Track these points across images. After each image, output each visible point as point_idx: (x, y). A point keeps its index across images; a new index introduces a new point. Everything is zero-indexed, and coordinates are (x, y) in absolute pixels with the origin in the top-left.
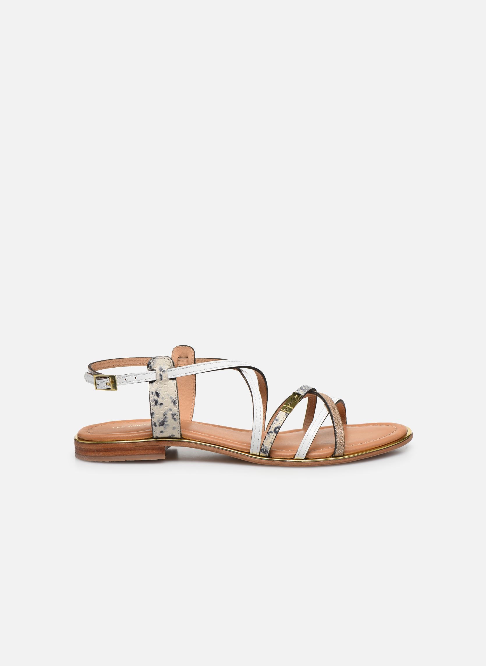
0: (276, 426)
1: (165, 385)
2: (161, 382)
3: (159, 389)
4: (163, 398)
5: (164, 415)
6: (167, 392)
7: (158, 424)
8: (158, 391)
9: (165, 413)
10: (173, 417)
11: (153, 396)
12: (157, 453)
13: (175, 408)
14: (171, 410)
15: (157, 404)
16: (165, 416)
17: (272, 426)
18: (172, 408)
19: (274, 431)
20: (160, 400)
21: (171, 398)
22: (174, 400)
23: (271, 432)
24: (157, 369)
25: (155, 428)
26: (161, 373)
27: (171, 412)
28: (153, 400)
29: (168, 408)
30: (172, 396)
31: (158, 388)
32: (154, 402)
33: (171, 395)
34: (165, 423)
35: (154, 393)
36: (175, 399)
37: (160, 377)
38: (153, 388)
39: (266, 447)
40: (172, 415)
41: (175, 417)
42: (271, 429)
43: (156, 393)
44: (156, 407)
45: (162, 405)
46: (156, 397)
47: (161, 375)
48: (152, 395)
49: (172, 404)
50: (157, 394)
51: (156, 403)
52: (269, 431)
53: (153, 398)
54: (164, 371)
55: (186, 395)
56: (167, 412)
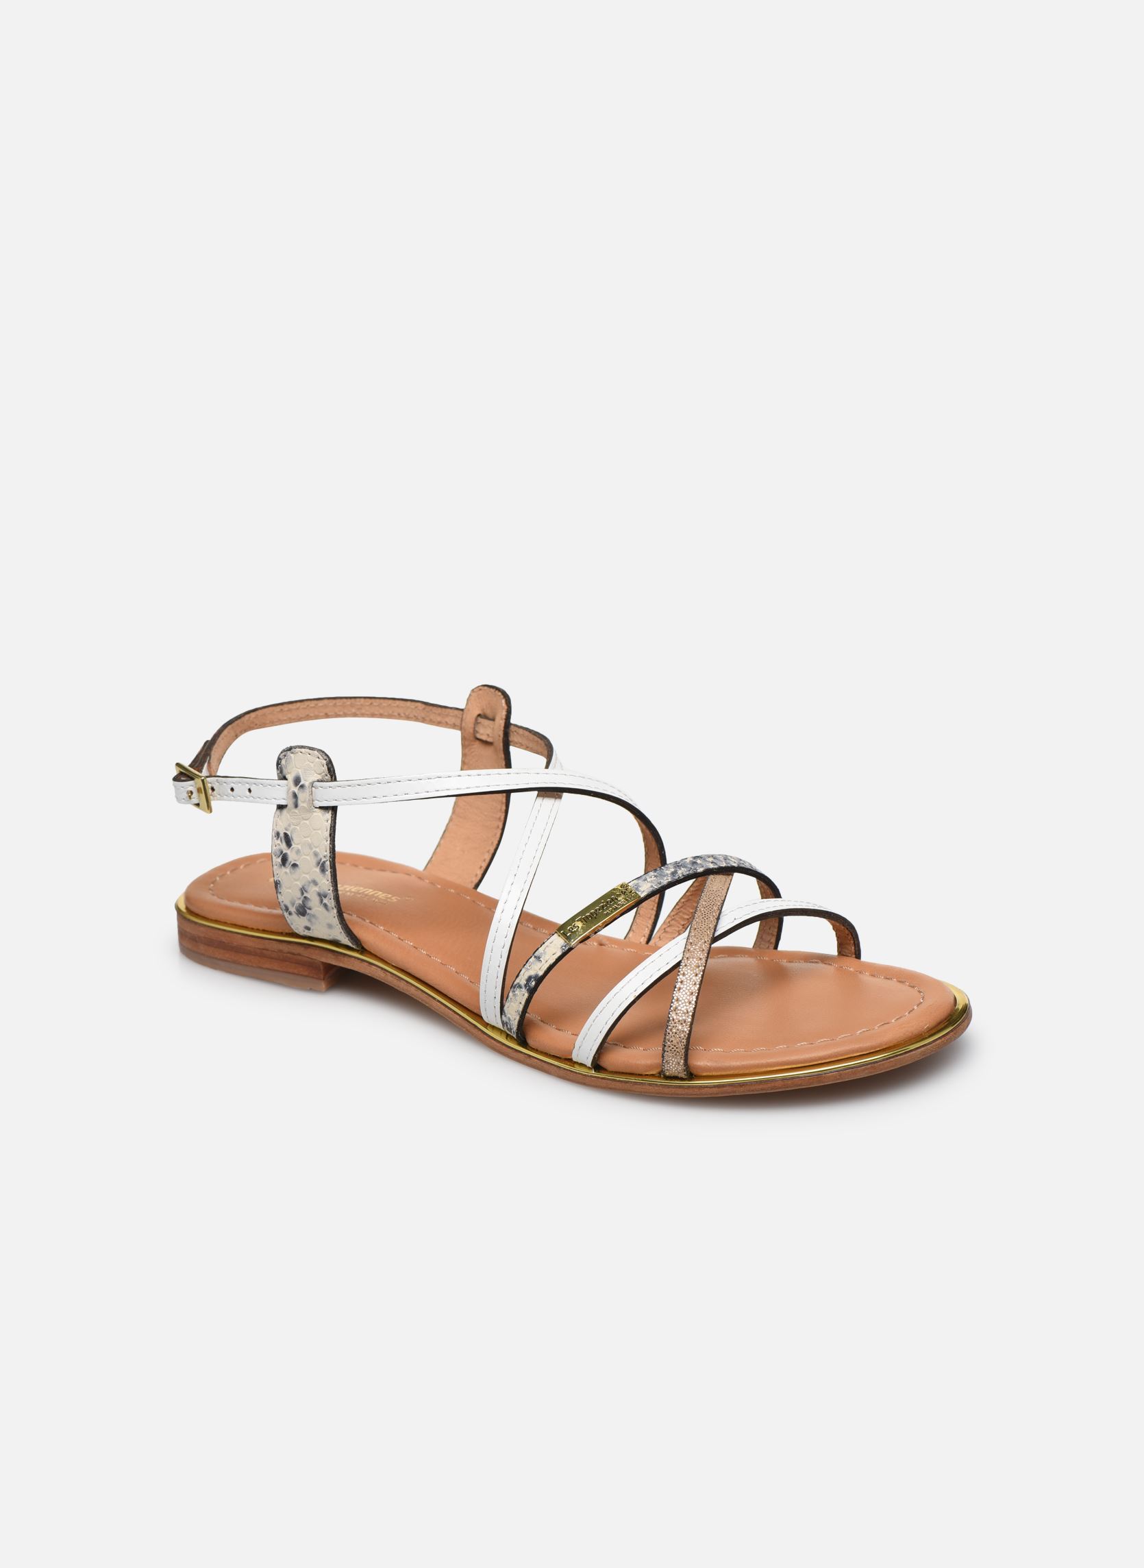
0: (532, 973)
1: (305, 822)
2: (296, 811)
3: (292, 827)
4: (298, 852)
5: (303, 894)
6: (308, 839)
7: (293, 909)
8: (289, 833)
9: (303, 887)
10: (322, 901)
11: (279, 842)
12: (306, 973)
13: (325, 881)
14: (315, 883)
15: (287, 865)
16: (305, 895)
17: (523, 970)
18: (317, 880)
19: (525, 986)
20: (292, 857)
21: (316, 854)
22: (321, 860)
23: (520, 987)
24: (290, 777)
25: (290, 917)
26: (296, 790)
27: (317, 889)
28: (278, 853)
29: (309, 877)
30: (317, 850)
31: (289, 826)
32: (280, 858)
33: (316, 847)
34: (308, 911)
35: (282, 835)
36: (325, 860)
37: (294, 800)
38: (281, 824)
39: (509, 1019)
40: (319, 895)
41: (325, 901)
42: (520, 977)
43: (286, 835)
44: (284, 870)
45: (297, 869)
46: (283, 846)
47: (295, 796)
48: (277, 839)
49: (318, 870)
50: (288, 841)
51: (284, 860)
52: (515, 983)
53: (278, 847)
54: (302, 786)
55: (486, 813)
56: (309, 886)
